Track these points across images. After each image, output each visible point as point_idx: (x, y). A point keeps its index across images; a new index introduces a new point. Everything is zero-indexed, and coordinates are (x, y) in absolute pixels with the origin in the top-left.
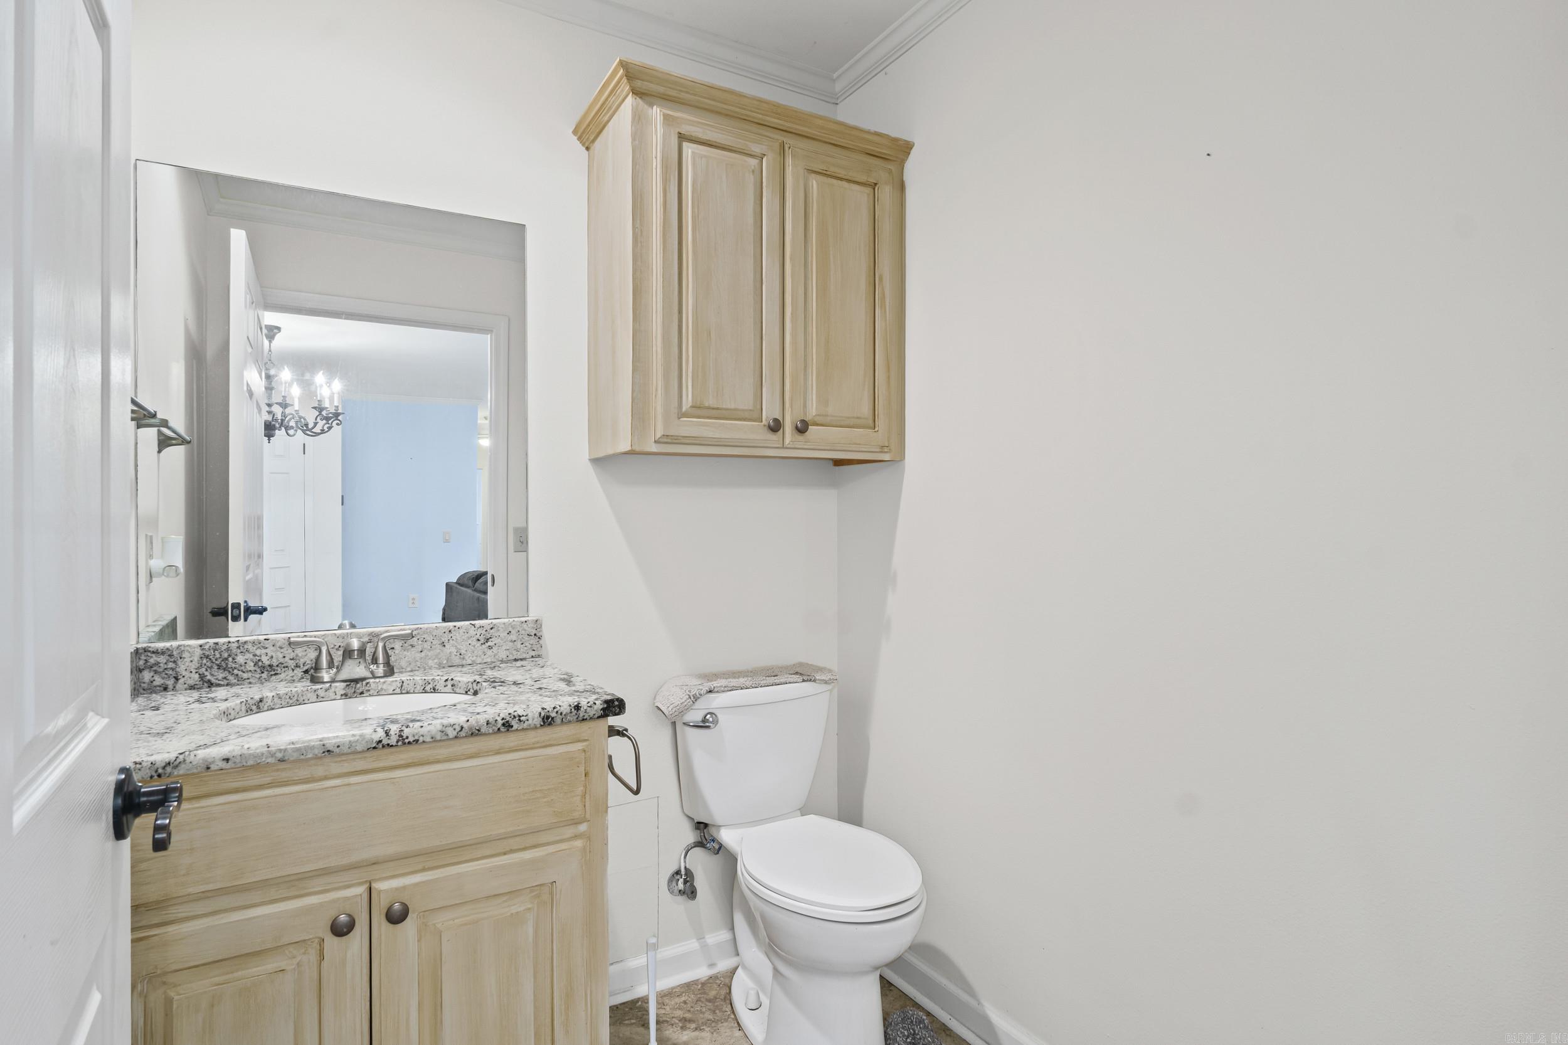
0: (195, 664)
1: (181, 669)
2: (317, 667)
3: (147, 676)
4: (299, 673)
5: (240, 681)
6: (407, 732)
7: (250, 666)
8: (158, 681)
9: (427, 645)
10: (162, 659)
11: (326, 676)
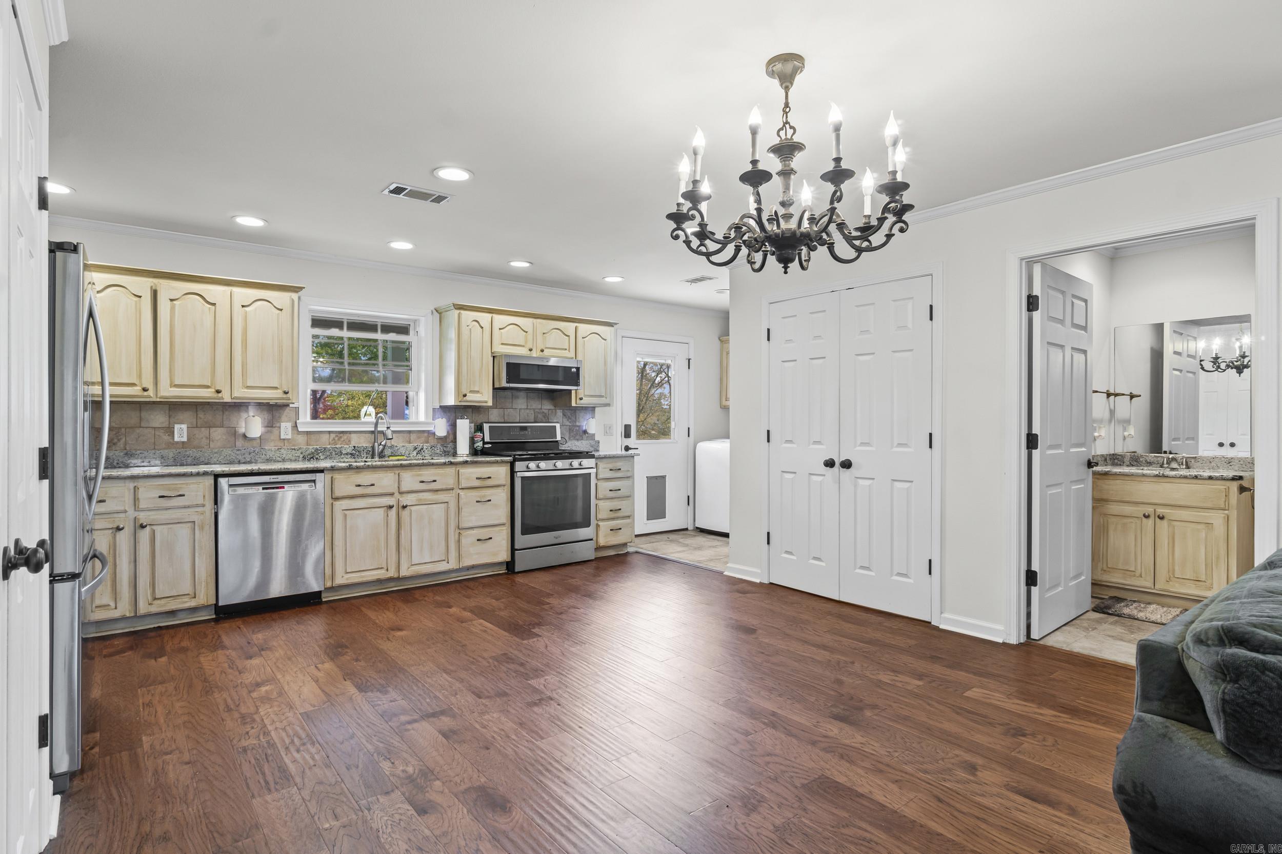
0: (1128, 460)
1: (1125, 460)
2: (1163, 464)
3: (1116, 461)
4: (1159, 465)
5: (1141, 466)
6: (1165, 473)
7: (1144, 462)
8: (1119, 463)
9: (1204, 462)
10: (1120, 457)
11: (1166, 466)
